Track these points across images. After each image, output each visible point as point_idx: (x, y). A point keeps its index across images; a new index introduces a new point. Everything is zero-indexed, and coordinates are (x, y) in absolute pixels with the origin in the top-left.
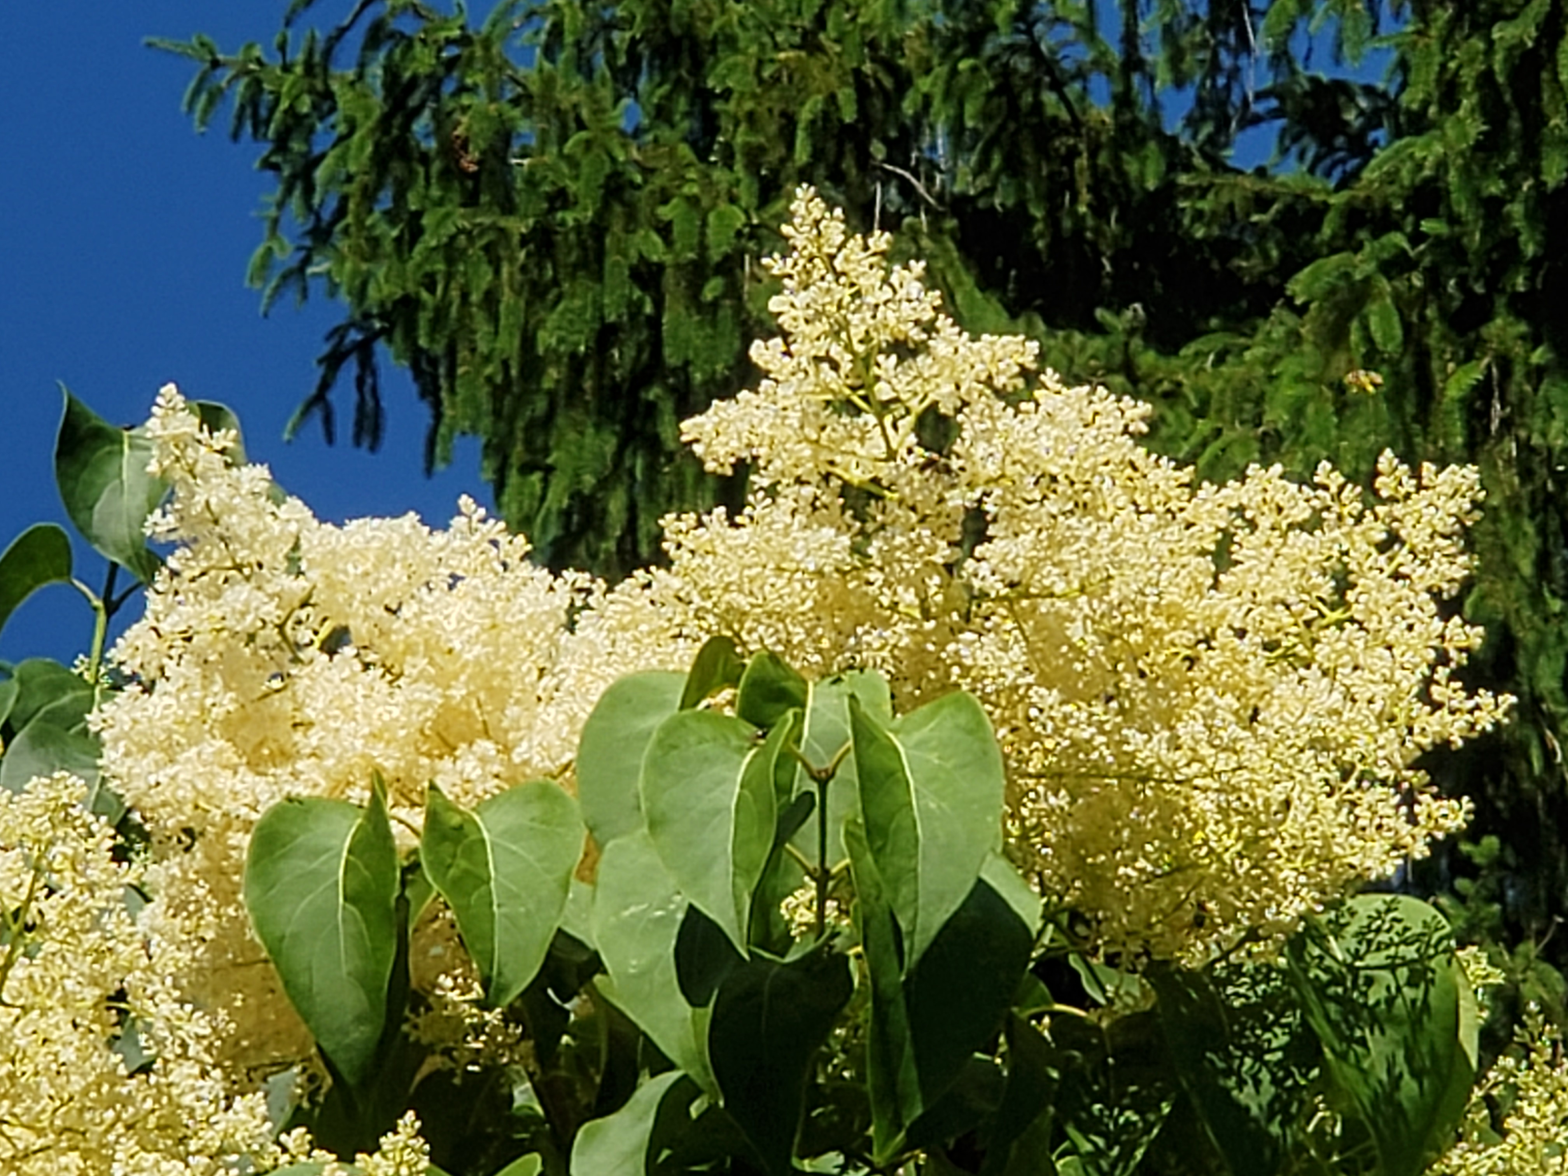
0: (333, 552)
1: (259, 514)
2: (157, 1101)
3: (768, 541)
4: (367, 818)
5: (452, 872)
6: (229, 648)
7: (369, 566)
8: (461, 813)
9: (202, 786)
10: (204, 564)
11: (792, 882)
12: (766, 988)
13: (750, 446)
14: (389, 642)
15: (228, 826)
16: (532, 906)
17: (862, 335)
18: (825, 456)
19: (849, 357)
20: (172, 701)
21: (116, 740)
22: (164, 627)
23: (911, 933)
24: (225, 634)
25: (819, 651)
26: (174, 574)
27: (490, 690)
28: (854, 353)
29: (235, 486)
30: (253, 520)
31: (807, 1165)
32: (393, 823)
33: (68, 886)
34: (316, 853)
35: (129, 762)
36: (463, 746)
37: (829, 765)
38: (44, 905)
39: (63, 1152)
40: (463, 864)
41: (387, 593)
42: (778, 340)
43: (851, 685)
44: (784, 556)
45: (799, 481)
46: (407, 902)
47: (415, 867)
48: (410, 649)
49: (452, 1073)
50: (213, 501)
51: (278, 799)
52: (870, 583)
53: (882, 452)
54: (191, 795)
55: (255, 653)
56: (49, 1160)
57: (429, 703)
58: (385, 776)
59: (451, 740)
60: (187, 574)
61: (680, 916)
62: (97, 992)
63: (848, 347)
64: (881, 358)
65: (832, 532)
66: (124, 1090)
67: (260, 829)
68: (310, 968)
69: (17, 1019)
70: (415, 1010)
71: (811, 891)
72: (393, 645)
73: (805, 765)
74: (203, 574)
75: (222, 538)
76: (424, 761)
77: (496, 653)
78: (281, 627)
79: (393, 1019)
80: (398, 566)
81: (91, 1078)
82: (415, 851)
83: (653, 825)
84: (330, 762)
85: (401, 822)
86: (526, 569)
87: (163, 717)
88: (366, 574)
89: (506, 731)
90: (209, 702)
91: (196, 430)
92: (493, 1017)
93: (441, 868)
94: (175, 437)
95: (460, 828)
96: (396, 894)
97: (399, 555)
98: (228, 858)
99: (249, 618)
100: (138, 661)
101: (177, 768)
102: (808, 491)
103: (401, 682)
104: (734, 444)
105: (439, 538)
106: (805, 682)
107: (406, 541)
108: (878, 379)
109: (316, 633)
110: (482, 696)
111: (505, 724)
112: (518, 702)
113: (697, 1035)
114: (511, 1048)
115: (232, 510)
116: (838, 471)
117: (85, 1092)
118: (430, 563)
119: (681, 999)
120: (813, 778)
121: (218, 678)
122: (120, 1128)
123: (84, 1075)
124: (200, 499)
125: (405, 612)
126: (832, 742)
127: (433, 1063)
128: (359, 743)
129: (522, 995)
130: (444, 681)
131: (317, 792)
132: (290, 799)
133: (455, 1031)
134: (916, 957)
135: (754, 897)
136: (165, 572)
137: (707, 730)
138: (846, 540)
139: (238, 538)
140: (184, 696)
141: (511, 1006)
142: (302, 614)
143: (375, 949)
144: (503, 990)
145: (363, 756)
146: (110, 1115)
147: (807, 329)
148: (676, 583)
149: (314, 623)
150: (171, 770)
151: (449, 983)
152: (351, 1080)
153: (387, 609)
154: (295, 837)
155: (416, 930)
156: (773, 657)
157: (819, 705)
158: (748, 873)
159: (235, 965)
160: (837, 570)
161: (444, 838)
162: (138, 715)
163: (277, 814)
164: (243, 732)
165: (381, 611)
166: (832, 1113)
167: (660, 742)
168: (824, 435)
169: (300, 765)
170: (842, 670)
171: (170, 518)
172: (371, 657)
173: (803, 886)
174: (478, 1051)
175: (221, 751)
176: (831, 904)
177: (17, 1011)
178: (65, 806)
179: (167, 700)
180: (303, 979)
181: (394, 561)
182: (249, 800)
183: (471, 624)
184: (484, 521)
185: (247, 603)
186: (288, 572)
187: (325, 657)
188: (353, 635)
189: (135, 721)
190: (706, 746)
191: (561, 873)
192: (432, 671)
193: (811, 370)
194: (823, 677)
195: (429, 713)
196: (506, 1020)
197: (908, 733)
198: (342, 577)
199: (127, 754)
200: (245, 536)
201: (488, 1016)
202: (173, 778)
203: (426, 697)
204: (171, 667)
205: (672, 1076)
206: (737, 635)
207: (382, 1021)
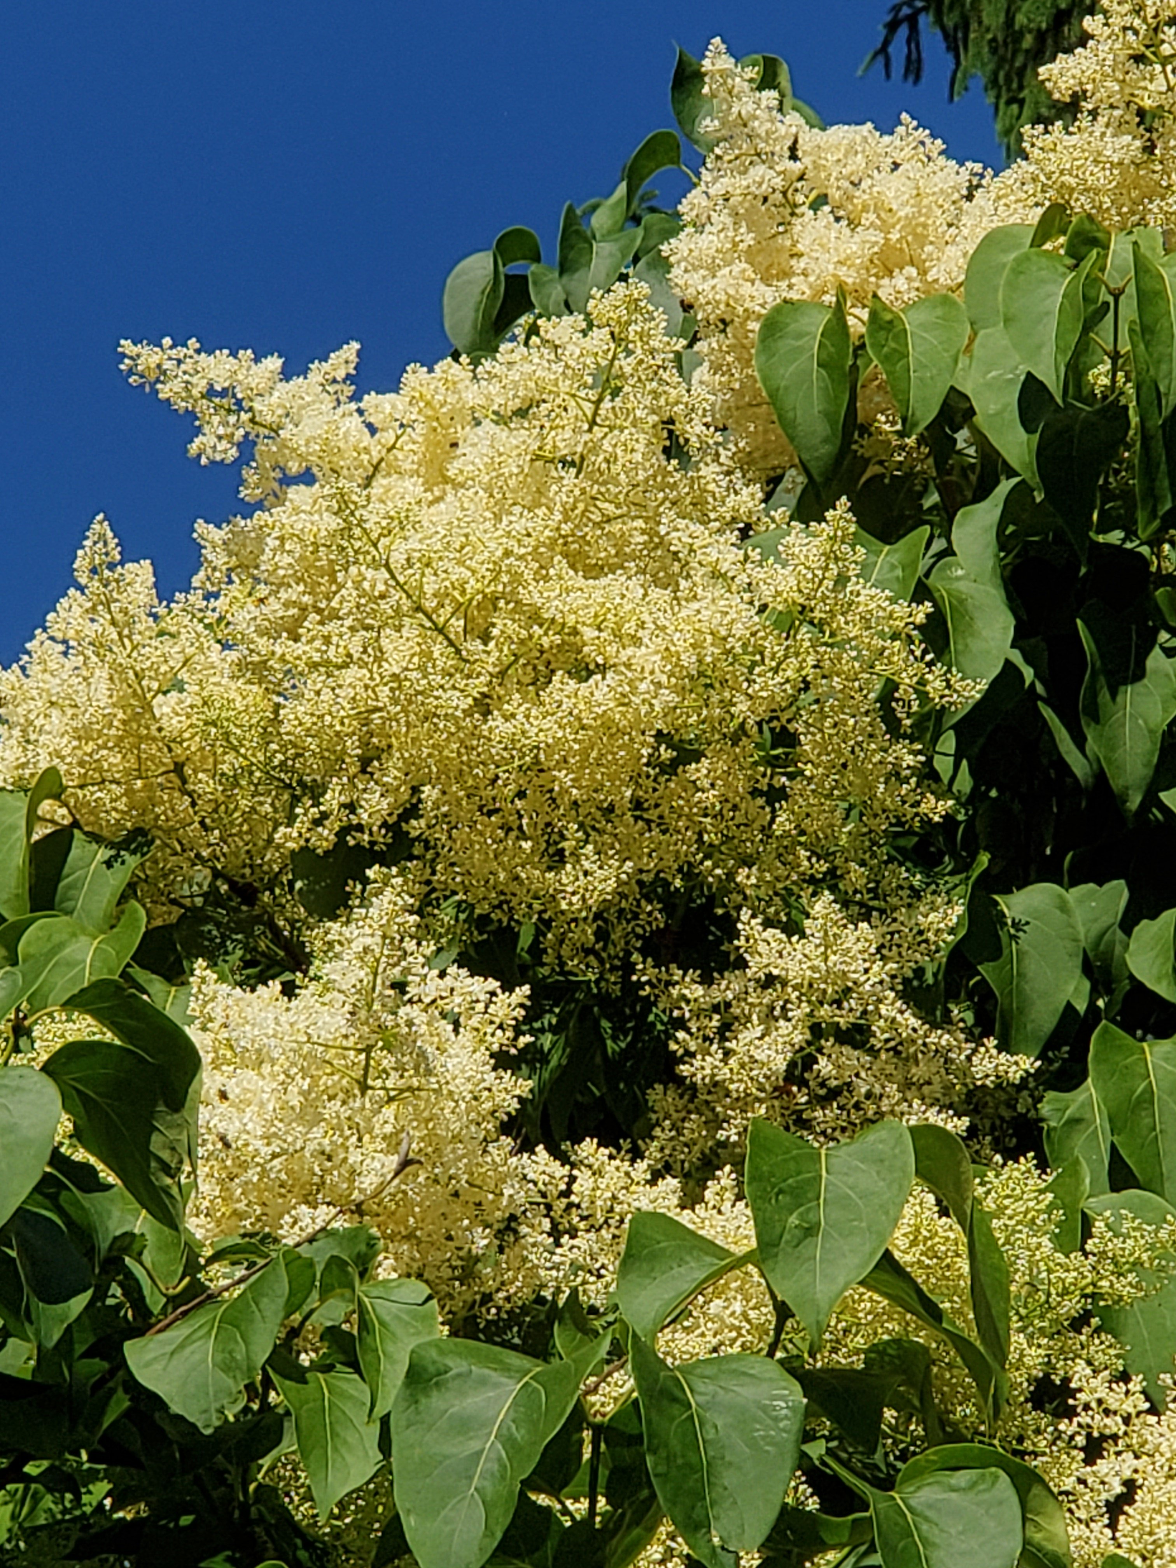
0: (819, 147)
1: (772, 121)
2: (692, 487)
3: (1089, 143)
4: (834, 314)
5: (886, 349)
6: (752, 206)
7: (841, 156)
8: (892, 312)
9: (732, 292)
10: (737, 152)
11: (1095, 359)
12: (1077, 427)
13: (1081, 84)
14: (852, 203)
15: (748, 318)
16: (935, 372)
17: (1153, 13)
18: (1128, 91)
19: (1145, 27)
20: (715, 238)
21: (679, 262)
22: (712, 192)
23: (1167, 394)
24: (749, 197)
25: (1119, 214)
26: (718, 158)
27: (915, 235)
28: (1148, 25)
29: (758, 103)
30: (769, 125)
31: (1101, 539)
32: (849, 318)
33: (639, 351)
34: (799, 336)
35: (686, 276)
36: (897, 270)
37: (1121, 284)
38: (623, 363)
39: (633, 519)
40: (893, 345)
41: (852, 174)
42: (1101, 16)
43: (1139, 235)
44: (1100, 154)
45: (1112, 107)
46: (857, 368)
47: (863, 346)
48: (865, 209)
49: (883, 476)
50: (743, 113)
51: (778, 301)
52: (1154, 172)
53: (1164, 89)
54: (724, 298)
55: (768, 210)
56: (624, 523)
57: (876, 243)
58: (846, 288)
59: (890, 266)
60: (727, 158)
61: (1023, 378)
62: (656, 418)
63: (1145, 20)
64: (1166, 29)
65: (1130, 138)
66: (672, 480)
67: (767, 319)
68: (794, 409)
69: (606, 435)
70: (861, 436)
71: (1106, 366)
72: (855, 206)
73: (1107, 287)
74: (736, 158)
75: (749, 136)
76: (873, 279)
77: (919, 212)
78: (784, 193)
79: (847, 440)
80: (860, 156)
81: (651, 472)
82: (862, 337)
83: (1007, 321)
84: (812, 279)
85: (856, 317)
86: (942, 161)
87: (709, 248)
88: (839, 160)
89: (924, 261)
90: (737, 239)
91: (732, 66)
92: (911, 441)
93: (878, 347)
94: (719, 71)
95: (891, 322)
96: (850, 363)
97: (859, 149)
98: (747, 337)
99: (764, 186)
100: (694, 213)
101: (715, 281)
102: (1117, 113)
103: (859, 229)
104: (1072, 81)
105: (887, 139)
106: (1109, 234)
107: (865, 139)
108: (1163, 42)
109: (807, 197)
110: (910, 238)
111: (924, 257)
112: (931, 243)
113: (1030, 452)
114: (922, 461)
115: (756, 118)
116: (1137, 100)
117: (647, 480)
118: (880, 155)
119: (1021, 430)
120: (1110, 293)
121: (744, 224)
122: (667, 504)
123: (645, 470)
124: (735, 110)
125: (864, 185)
126: (1123, 272)
127: (873, 470)
128: (831, 267)
129: (927, 428)
130: (885, 228)
131: (805, 297)
132: (785, 301)
133: (886, 450)
134: (1170, 409)
135: (1068, 366)
136: (713, 156)
137: (1044, 261)
138: (1138, 143)
139: (758, 136)
140: (722, 235)
141: (922, 435)
142: (799, 185)
143: (836, 397)
144: (915, 425)
145: (834, 275)
146: (661, 495)
147: (1119, 8)
148: (1032, 168)
149: (806, 190)
150: (713, 282)
151: (883, 419)
152: (818, 479)
153: (852, 183)
154: (788, 325)
155: (863, 386)
156: (1090, 217)
157: (1118, 247)
158: (1064, 352)
159: (750, 405)
160: (1133, 162)
161: (881, 328)
162: (692, 246)
163: (777, 310)
164: (760, 259)
165: (846, 184)
166: (1120, 507)
167: (1013, 270)
168: (1127, 77)
169: (794, 280)
170: (1133, 226)
171: (716, 122)
172: (841, 213)
173: (1102, 362)
174: (901, 463)
175: (744, 271)
176: (1120, 374)
177: (606, 430)
178: (637, 300)
179: (711, 237)
180: (791, 415)
181: (856, 152)
182: (761, 301)
183: (904, 193)
184: (916, 129)
185: (763, 177)
186: (790, 158)
187: (811, 212)
188: (830, 200)
189: (691, 251)
190: (1043, 273)
191: (953, 352)
192: (878, 222)
193: (1121, 35)
194: (1122, 230)
195: (876, 249)
196: (919, 442)
197: (1171, 266)
198: (823, 162)
199: (686, 271)
200: (763, 134)
201: (907, 440)
202: (713, 287)
203: (874, 239)
204: (714, 216)
205: (1016, 480)
206: (1068, 202)
207: (838, 442)
